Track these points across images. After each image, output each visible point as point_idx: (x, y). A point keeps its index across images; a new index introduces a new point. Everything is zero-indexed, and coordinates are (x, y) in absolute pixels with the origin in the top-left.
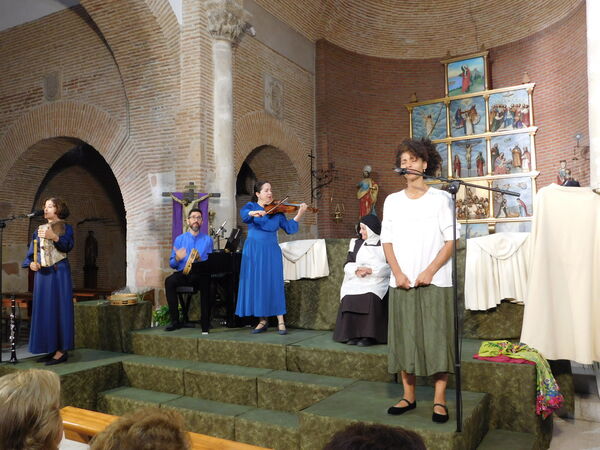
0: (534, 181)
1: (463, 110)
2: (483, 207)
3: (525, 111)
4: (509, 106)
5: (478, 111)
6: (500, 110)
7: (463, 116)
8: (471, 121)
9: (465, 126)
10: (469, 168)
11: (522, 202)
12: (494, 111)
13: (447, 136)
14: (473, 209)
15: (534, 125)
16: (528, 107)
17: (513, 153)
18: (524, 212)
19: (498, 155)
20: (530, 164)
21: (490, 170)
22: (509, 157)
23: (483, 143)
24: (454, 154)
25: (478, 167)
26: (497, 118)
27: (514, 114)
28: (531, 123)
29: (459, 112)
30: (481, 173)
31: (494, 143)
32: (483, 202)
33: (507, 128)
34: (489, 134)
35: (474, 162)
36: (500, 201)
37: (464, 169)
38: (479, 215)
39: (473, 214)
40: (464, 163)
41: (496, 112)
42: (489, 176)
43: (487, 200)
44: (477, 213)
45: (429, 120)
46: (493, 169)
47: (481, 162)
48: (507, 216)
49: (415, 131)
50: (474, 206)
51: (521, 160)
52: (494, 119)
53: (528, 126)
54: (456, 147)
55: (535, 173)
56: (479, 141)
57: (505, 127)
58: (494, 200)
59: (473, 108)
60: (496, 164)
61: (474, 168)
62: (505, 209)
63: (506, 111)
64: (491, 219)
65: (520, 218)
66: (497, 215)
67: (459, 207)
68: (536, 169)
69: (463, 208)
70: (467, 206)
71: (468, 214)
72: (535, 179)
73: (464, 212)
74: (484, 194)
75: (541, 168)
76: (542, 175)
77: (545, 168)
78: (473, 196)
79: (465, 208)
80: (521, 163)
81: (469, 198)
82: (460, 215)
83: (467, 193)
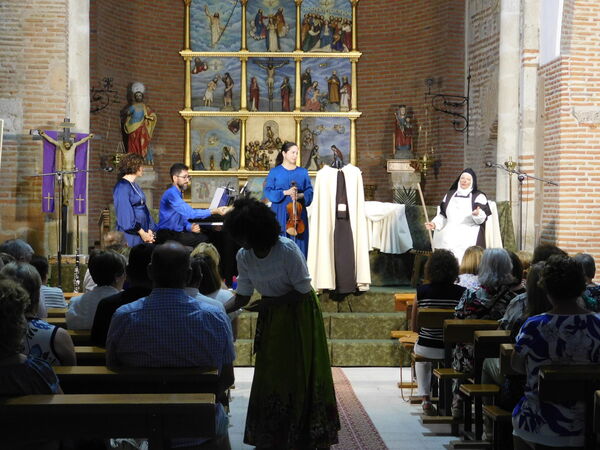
0: (353, 125)
1: (265, 15)
3: (347, 29)
4: (327, 17)
5: (286, 19)
6: (316, 23)
7: (266, 22)
8: (277, 32)
9: (267, 39)
10: (271, 97)
11: (338, 151)
12: (307, 23)
13: (241, 49)
15: (357, 49)
16: (351, 22)
17: (330, 84)
19: (310, 84)
20: (350, 101)
21: (298, 104)
22: (324, 89)
23: (291, 65)
24: (250, 76)
25: (283, 97)
26: (311, 32)
27: (334, 30)
28: (354, 47)
29: (259, 18)
30: (287, 106)
31: (305, 67)
33: (324, 49)
34: (299, 54)
35: (277, 91)
36: (310, 147)
37: (264, 99)
40: (263, 90)
41: (310, 24)
42: (297, 113)
45: (215, 21)
46: (303, 103)
47: (288, 91)
48: (318, 169)
49: (194, 34)
50: (275, 151)
51: (340, 94)
52: (308, 34)
53: (351, 50)
54: (254, 66)
55: (356, 114)
56: (286, 61)
57: (321, 47)
58: (302, 145)
59: (280, 13)
60: (308, 97)
61: (278, 100)
62: (316, 159)
63: (323, 24)
66: (305, 167)
67: (255, 152)
68: (358, 109)
69: (261, 154)
70: (267, 152)
71: (267, 162)
72: (355, 121)
73: (262, 160)
74: (290, 136)
75: (364, 108)
76: (365, 117)
77: (368, 108)
78: (275, 137)
79: (263, 155)
80: (340, 99)
81: (269, 141)
82: (256, 164)
83: (266, 133)
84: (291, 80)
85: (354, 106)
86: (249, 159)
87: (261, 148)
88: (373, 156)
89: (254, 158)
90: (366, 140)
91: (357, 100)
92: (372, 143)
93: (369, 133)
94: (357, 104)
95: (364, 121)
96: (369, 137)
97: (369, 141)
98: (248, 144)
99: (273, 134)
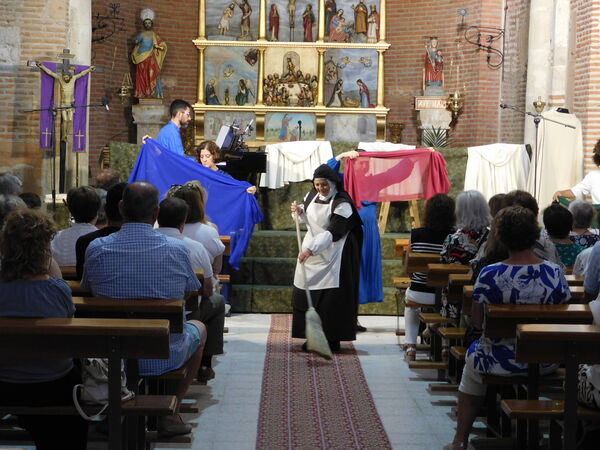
0: (381, 57)
2: (310, 88)
10: (292, 26)
11: (364, 86)
14: (295, 91)
17: (357, 12)
18: (366, 99)
19: (335, 12)
20: (378, 31)
21: (322, 34)
22: (350, 17)
25: (305, 26)
30: (310, 36)
32: (310, 81)
35: (299, 19)
36: (333, 81)
37: (284, 28)
38: (304, 100)
39: (294, 98)
40: (284, 18)
42: (320, 43)
43: (316, 79)
44: (300, 97)
46: (327, 32)
47: (310, 20)
48: (343, 105)
50: (296, 85)
51: (367, 24)
55: (383, 45)
58: (325, 79)
60: (332, 26)
61: (299, 29)
62: (340, 95)
64: (320, 108)
65: (360, 110)
66: (328, 103)
67: (274, 86)
68: (386, 40)
69: (280, 88)
70: (286, 85)
71: (287, 97)
72: (383, 53)
73: (281, 94)
74: (312, 69)
75: (393, 39)
76: (394, 49)
77: (398, 39)
78: (296, 70)
79: (283, 89)
80: (367, 29)
81: (289, 74)
82: (275, 99)
83: (286, 65)
84: (315, 8)
85: (382, 37)
86: (268, 94)
87: (280, 82)
88: (401, 92)
89: (273, 92)
90: (395, 74)
91: (387, 30)
92: (401, 78)
93: (398, 66)
94: (386, 35)
95: (393, 53)
96: (399, 71)
97: (399, 76)
98: (266, 77)
99: (293, 66)
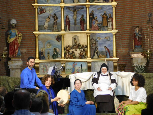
0: (114, 36)
2: (84, 51)
10: (75, 24)
11: (107, 49)
13: (61, 2)
14: (78, 52)
15: (115, 1)
17: (103, 18)
19: (94, 18)
20: (112, 25)
21: (88, 27)
22: (100, 20)
23: (85, 9)
24: (65, 15)
25: (81, 24)
30: (83, 29)
31: (91, 10)
32: (84, 48)
34: (88, 4)
35: (78, 21)
36: (94, 47)
37: (72, 25)
39: (77, 55)
40: (72, 21)
42: (88, 31)
43: (87, 47)
44: (80, 55)
46: (91, 26)
47: (83, 22)
48: (98, 58)
50: (78, 50)
51: (108, 22)
53: (112, 1)
54: (68, 10)
55: (115, 31)
56: (82, 7)
57: (98, 0)
58: (90, 46)
60: (93, 24)
61: (79, 26)
62: (97, 53)
64: (89, 59)
65: (106, 59)
66: (92, 57)
67: (69, 50)
68: (116, 29)
69: (71, 51)
70: (74, 50)
71: (74, 55)
72: (115, 34)
73: (72, 54)
74: (85, 43)
75: (119, 28)
76: (120, 32)
77: (121, 28)
78: (78, 43)
79: (72, 51)
80: (108, 24)
81: (75, 45)
82: (69, 56)
83: (73, 41)
84: (85, 16)
85: (114, 27)
86: (66, 54)
87: (71, 48)
88: (124, 51)
89: (68, 53)
90: (121, 43)
91: (116, 25)
92: (123, 45)
93: (122, 40)
94: (116, 27)
95: (119, 34)
96: (122, 42)
97: (122, 44)
98: (65, 47)
99: (77, 42)
